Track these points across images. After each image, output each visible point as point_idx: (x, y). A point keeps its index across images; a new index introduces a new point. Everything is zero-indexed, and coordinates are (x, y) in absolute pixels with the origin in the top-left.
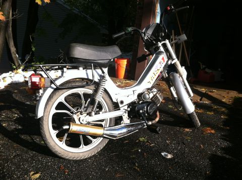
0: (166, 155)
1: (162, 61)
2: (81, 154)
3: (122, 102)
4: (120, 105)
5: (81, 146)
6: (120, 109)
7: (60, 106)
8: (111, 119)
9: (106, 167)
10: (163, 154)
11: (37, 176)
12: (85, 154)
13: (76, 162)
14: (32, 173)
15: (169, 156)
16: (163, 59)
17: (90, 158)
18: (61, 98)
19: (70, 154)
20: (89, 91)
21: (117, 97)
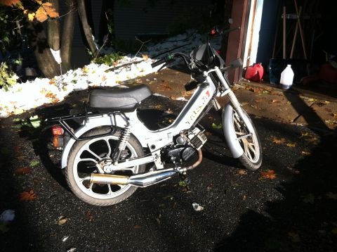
0: (196, 207)
1: (207, 96)
2: (108, 201)
3: (153, 147)
4: (152, 150)
5: (109, 193)
6: (151, 155)
7: (85, 154)
8: (140, 166)
9: (129, 216)
10: (194, 205)
11: (64, 221)
12: (112, 200)
13: (103, 207)
14: (61, 217)
15: (199, 208)
16: (208, 93)
17: (118, 204)
18: (86, 146)
19: (97, 201)
20: (115, 137)
21: (147, 142)
